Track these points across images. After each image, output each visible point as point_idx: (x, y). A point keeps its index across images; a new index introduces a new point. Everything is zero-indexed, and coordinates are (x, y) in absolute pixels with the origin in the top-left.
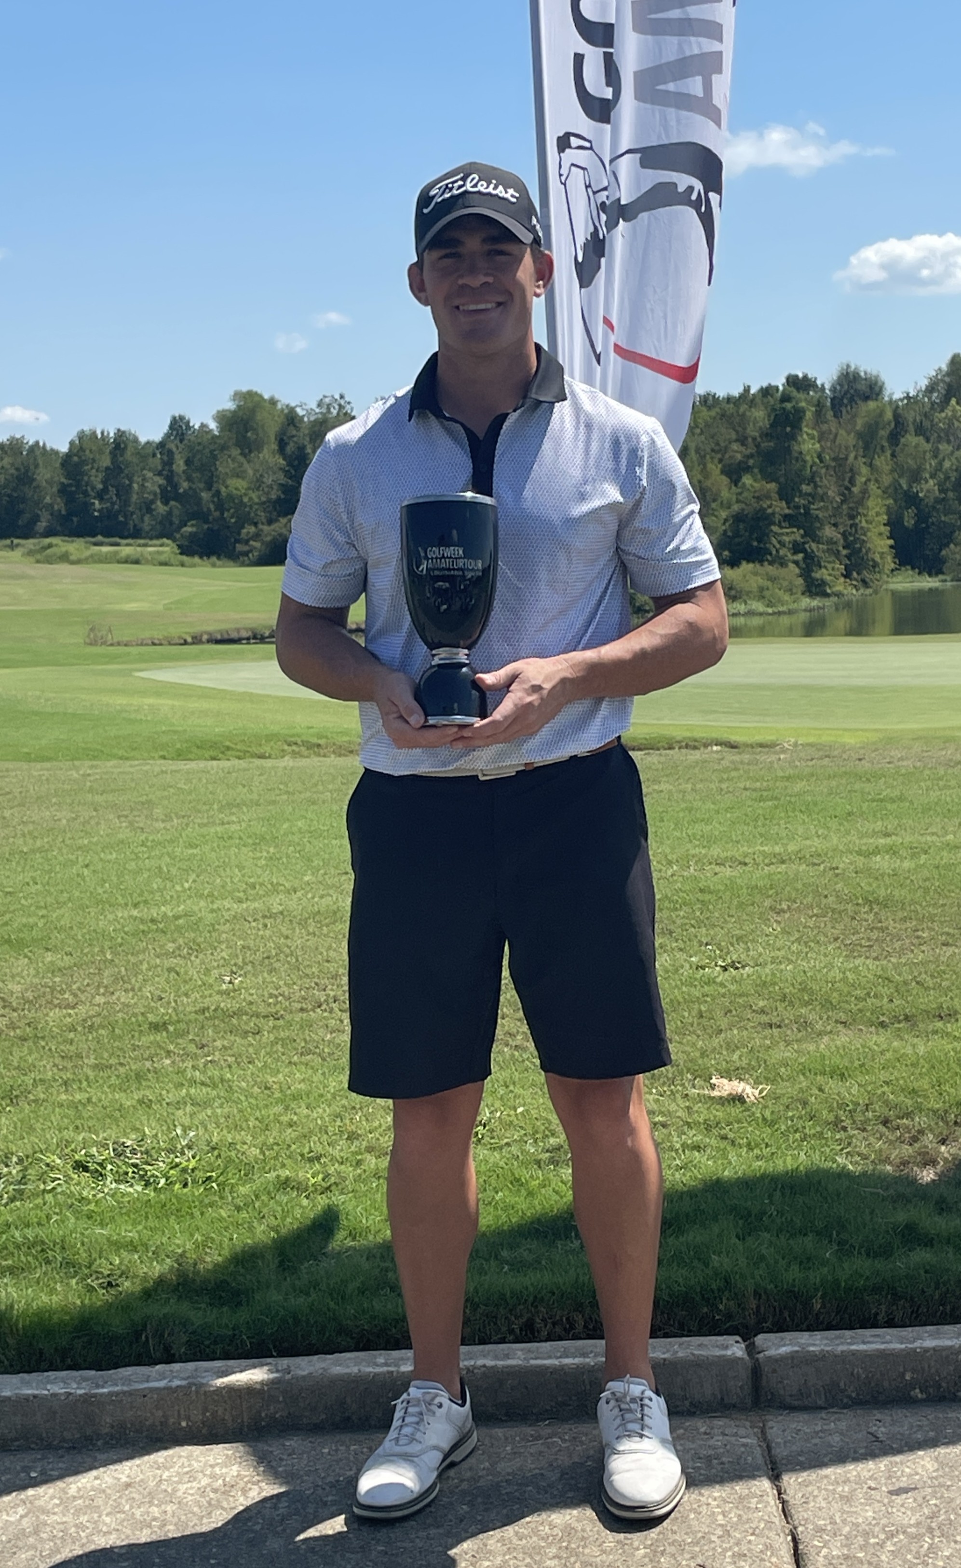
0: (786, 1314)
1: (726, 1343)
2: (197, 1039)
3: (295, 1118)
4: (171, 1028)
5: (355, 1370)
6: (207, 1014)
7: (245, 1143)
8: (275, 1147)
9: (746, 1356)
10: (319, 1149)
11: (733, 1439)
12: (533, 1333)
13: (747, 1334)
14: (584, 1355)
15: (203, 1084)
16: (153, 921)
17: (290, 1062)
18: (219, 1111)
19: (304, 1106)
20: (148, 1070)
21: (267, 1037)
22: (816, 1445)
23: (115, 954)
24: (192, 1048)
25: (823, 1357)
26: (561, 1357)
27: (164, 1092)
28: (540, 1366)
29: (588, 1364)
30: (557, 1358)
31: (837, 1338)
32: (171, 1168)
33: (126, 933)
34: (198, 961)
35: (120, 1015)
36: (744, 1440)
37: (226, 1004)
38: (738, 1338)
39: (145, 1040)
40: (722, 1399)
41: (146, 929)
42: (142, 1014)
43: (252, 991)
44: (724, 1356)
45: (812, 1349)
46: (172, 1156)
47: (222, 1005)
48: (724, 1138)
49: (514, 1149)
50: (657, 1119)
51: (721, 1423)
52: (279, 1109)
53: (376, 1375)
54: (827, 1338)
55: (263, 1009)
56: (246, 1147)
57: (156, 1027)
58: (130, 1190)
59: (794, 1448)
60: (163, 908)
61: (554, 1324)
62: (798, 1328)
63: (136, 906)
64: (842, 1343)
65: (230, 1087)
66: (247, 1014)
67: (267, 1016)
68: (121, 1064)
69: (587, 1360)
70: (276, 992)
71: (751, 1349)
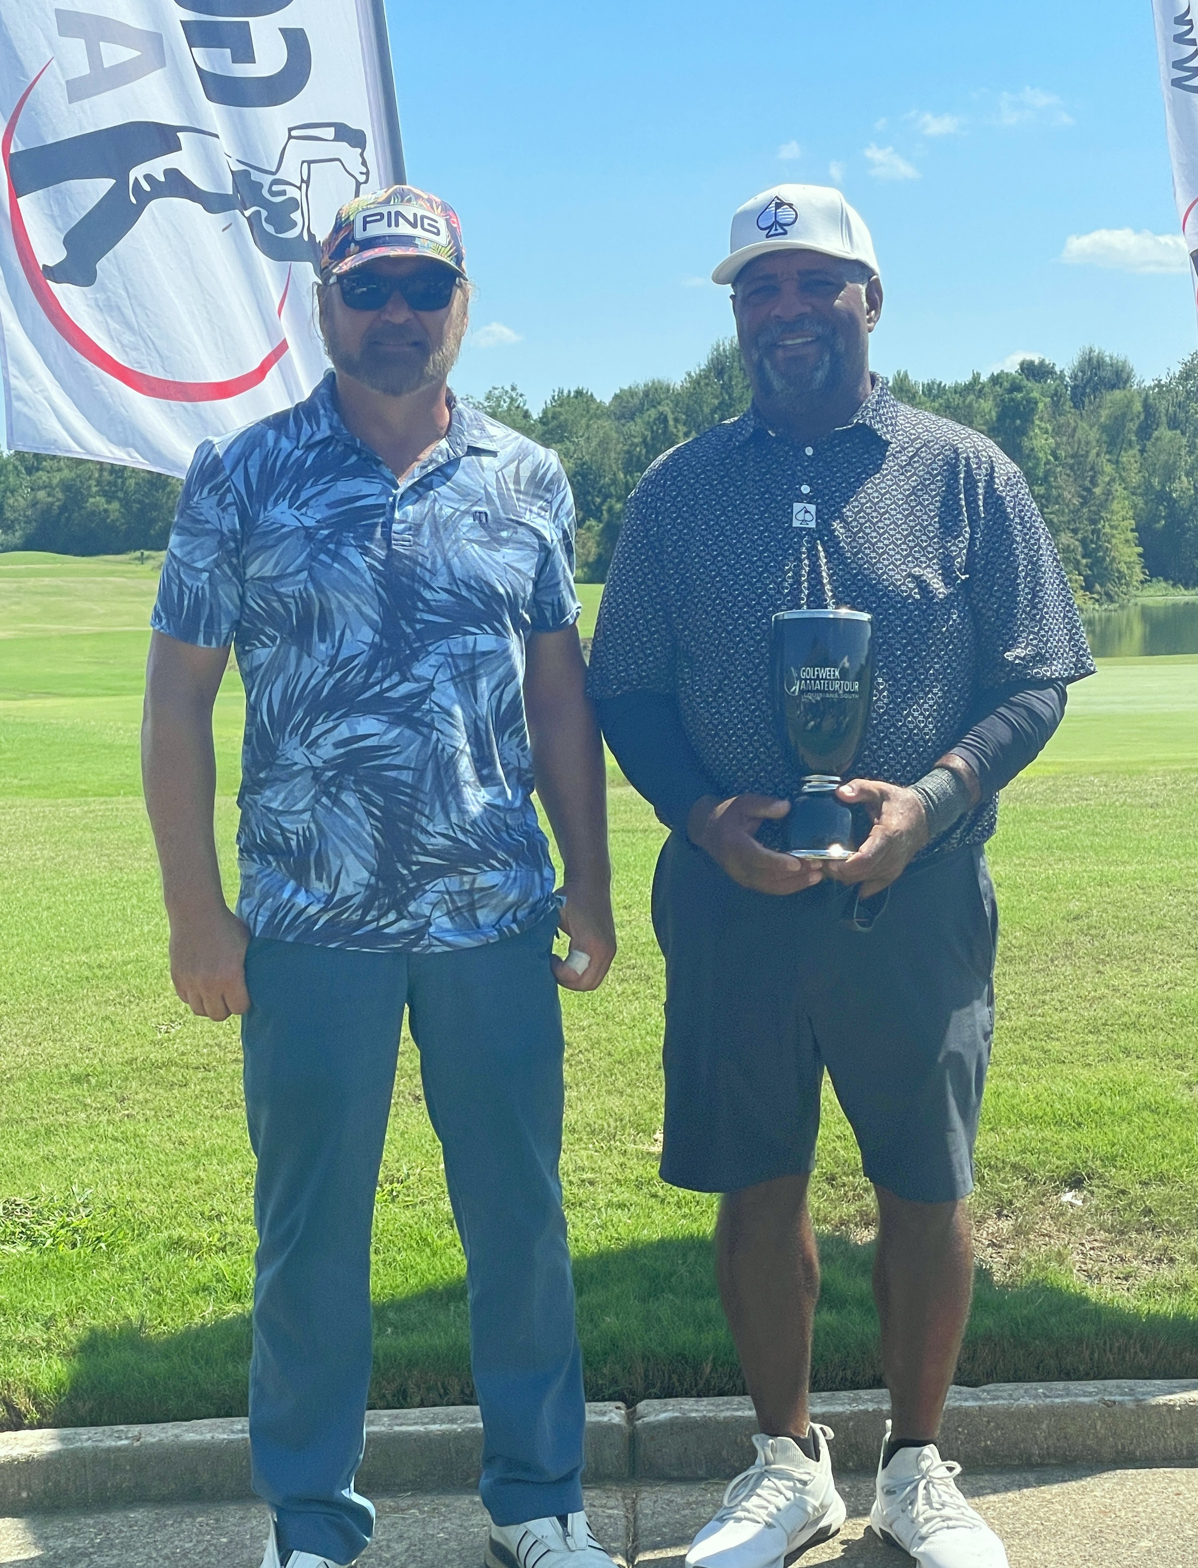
0: (675, 1377)
1: (605, 1409)
2: (118, 1092)
3: (202, 1174)
4: (93, 1081)
5: (208, 1436)
6: (134, 1066)
7: (144, 1201)
8: (176, 1206)
9: (623, 1423)
10: (221, 1207)
11: (600, 1510)
12: (405, 1398)
13: (630, 1400)
14: (452, 1421)
15: (116, 1140)
16: (100, 966)
17: (212, 1116)
18: (123, 1167)
19: (215, 1162)
20: (61, 1125)
21: (194, 1089)
22: (684, 1516)
23: (52, 1001)
24: (111, 1101)
25: (705, 1424)
26: (427, 1423)
27: (71, 1148)
28: (403, 1433)
29: (455, 1430)
30: (423, 1424)
31: (724, 1404)
32: (62, 1227)
33: (68, 979)
34: (138, 1009)
35: (42, 1067)
36: (611, 1511)
37: (156, 1055)
38: (620, 1404)
39: (63, 1094)
40: (597, 1469)
41: (90, 975)
42: (66, 1066)
43: (187, 1041)
44: (599, 1422)
45: (694, 1415)
46: (65, 1214)
47: (151, 1056)
48: (655, 1196)
49: (429, 1208)
50: (585, 1176)
51: (592, 1494)
52: (190, 1164)
53: (231, 1442)
54: (713, 1404)
55: (193, 1060)
56: (144, 1205)
57: (77, 1079)
58: (14, 1251)
59: (661, 1519)
60: (114, 953)
61: (429, 1389)
62: (687, 1394)
63: (86, 950)
64: (728, 1409)
65: (142, 1142)
66: (176, 1064)
67: (197, 1068)
68: (33, 1119)
69: (455, 1426)
70: (211, 1042)
71: (631, 1417)
